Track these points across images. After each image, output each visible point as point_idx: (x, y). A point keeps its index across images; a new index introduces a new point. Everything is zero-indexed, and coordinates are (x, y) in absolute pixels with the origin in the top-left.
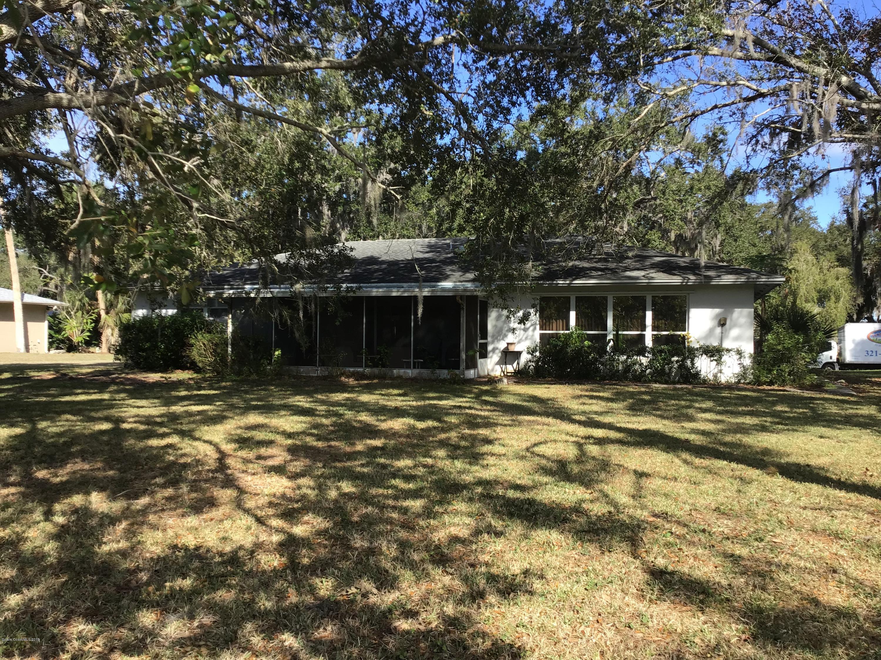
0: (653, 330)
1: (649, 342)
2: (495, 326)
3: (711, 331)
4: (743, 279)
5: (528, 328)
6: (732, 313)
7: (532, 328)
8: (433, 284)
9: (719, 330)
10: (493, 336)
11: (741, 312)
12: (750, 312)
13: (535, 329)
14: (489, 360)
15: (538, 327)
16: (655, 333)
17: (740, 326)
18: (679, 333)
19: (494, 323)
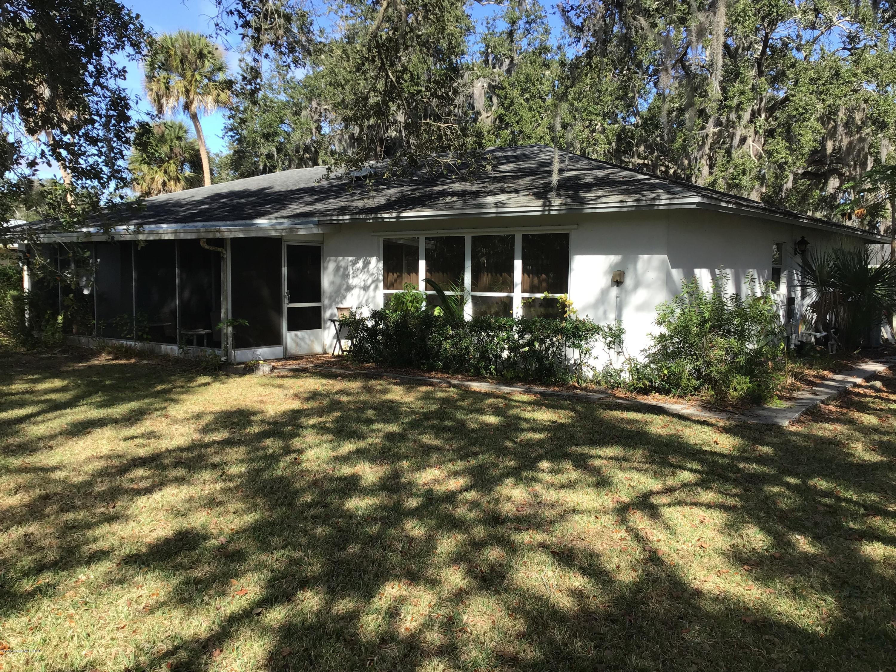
0: (524, 291)
1: (518, 311)
2: (332, 283)
3: (604, 293)
4: (630, 201)
5: (369, 287)
6: (635, 262)
7: (373, 287)
8: (248, 222)
9: (614, 291)
10: (330, 297)
11: (649, 260)
12: (663, 262)
13: (376, 287)
14: (326, 332)
15: (381, 285)
16: (527, 295)
17: (648, 286)
18: (557, 296)
19: (331, 277)
